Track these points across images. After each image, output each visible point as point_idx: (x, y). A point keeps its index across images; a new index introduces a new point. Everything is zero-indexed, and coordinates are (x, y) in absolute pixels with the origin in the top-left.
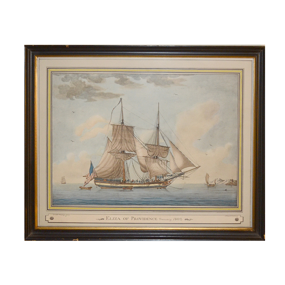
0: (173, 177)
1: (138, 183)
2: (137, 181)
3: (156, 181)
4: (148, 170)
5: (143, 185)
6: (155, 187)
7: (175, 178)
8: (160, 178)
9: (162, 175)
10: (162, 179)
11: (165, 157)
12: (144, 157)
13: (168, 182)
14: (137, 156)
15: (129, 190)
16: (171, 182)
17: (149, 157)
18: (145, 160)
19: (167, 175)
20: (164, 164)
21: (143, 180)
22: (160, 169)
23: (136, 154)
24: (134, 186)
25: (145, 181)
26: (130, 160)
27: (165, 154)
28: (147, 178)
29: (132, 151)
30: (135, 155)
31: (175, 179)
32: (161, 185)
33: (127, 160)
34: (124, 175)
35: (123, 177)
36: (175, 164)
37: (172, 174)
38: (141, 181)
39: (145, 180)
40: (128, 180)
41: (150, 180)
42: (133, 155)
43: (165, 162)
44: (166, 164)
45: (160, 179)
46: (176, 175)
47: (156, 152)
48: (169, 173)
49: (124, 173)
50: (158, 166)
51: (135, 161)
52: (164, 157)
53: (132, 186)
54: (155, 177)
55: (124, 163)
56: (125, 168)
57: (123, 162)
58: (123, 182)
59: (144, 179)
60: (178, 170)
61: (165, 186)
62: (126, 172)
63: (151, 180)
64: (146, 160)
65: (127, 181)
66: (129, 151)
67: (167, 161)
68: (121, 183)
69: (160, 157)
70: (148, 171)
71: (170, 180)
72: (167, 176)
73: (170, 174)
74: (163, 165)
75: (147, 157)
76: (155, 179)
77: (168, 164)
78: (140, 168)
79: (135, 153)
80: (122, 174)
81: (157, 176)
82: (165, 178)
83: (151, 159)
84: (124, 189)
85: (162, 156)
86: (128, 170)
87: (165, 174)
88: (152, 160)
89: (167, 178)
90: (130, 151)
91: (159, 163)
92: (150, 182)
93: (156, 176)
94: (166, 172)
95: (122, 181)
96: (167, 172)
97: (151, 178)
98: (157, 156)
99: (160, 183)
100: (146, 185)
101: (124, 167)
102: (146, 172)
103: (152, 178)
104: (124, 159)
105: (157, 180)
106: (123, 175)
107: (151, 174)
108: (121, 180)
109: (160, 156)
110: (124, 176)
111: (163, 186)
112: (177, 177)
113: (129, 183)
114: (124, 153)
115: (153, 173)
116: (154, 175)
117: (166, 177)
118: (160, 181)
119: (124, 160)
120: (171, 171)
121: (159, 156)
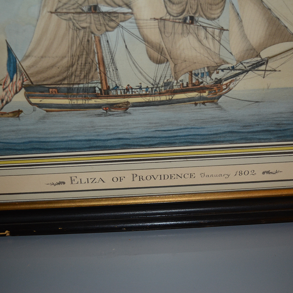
0: (238, 72)
1: (144, 93)
2: (140, 88)
3: (190, 85)
4: (169, 58)
5: (158, 98)
6: (190, 100)
7: (243, 75)
8: (202, 77)
9: (208, 67)
10: (208, 78)
11: (216, 16)
12: (155, 19)
13: (224, 87)
14: (136, 19)
15: (120, 111)
16: (231, 86)
17: (169, 20)
18: (160, 30)
19: (222, 67)
20: (213, 37)
21: (155, 85)
22: (202, 51)
23: (132, 14)
24: (132, 100)
25: (162, 87)
26: (116, 30)
27: (214, 7)
28: (167, 78)
29: (119, 6)
30: (130, 16)
31: (241, 76)
32: (205, 94)
33: (107, 31)
34: (103, 75)
35: (101, 81)
36: (244, 36)
37: (234, 63)
38: (150, 86)
39: (161, 83)
40: (117, 88)
41: (175, 84)
42: (122, 16)
43: (217, 32)
44: (217, 38)
45: (201, 81)
46: (246, 65)
47: (188, 5)
48: (228, 63)
49: (102, 69)
50: (196, 44)
51: (132, 34)
52: (213, 16)
53: (128, 102)
54: (187, 75)
55: (100, 41)
56: (104, 55)
57: (97, 39)
58: (103, 92)
59: (157, 81)
60: (252, 51)
61: (215, 96)
62: (107, 66)
63: (177, 83)
64: (162, 30)
65: (113, 89)
66: (112, 6)
67: (222, 29)
68: (97, 97)
69: (201, 19)
70: (168, 61)
71: (230, 80)
72: (220, 71)
73: (230, 66)
74: (210, 40)
75: (165, 20)
76: (188, 81)
77: (223, 37)
78: (147, 53)
79: (130, 11)
80: (98, 71)
81: (193, 72)
82: (214, 76)
83: (177, 24)
84: (106, 110)
85: (208, 15)
86: (112, 59)
87: (214, 65)
88: (179, 27)
89: (221, 75)
90: (113, 4)
91: (197, 36)
92: (175, 88)
93: (191, 72)
94: (217, 60)
95: (100, 90)
96: (220, 59)
97: (176, 79)
98: (192, 15)
99: (202, 89)
100: (163, 98)
101: (99, 54)
102: (164, 63)
103: (180, 79)
104: (99, 30)
105: (194, 81)
106: (100, 73)
107: (177, 68)
108: (97, 89)
109: (202, 13)
110: (103, 78)
111: (210, 96)
112: (247, 71)
113: (119, 93)
114: (98, 13)
115: (184, 65)
116: (186, 70)
117: (218, 73)
118: (202, 85)
119: (97, 33)
120: (232, 57)
121: (197, 15)
